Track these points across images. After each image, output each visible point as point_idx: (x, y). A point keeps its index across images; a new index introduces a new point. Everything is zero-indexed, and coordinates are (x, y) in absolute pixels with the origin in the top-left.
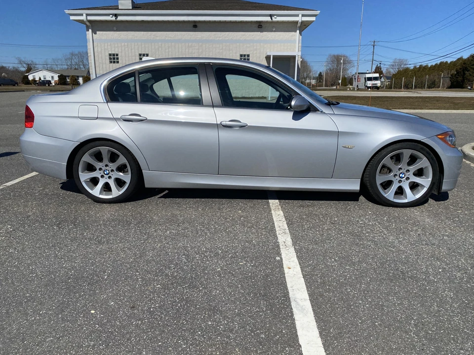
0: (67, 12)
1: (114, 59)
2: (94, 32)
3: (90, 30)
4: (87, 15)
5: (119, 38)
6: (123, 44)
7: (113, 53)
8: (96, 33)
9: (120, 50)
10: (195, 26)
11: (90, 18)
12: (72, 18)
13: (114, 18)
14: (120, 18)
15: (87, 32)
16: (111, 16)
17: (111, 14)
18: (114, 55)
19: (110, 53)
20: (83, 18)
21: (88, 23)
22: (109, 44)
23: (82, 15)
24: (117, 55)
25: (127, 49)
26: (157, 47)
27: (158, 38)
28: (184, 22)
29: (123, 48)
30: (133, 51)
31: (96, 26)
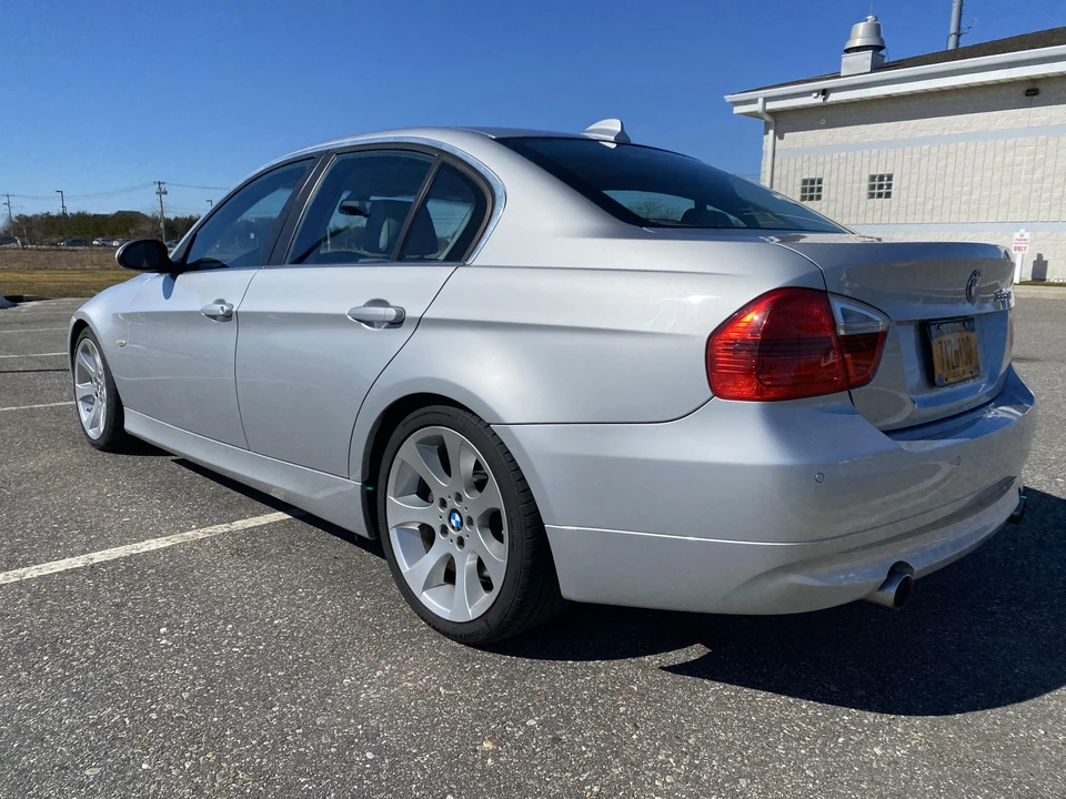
0: (729, 98)
1: (812, 190)
2: (779, 134)
3: (771, 132)
4: (766, 100)
5: (830, 143)
6: (836, 156)
7: (812, 176)
8: (781, 138)
9: (827, 171)
10: (1033, 92)
11: (771, 106)
12: (738, 110)
13: (820, 100)
14: (834, 97)
15: (765, 137)
16: (815, 95)
17: (814, 92)
18: (813, 182)
19: (806, 177)
20: (757, 107)
21: (767, 118)
22: (806, 157)
23: (754, 101)
24: (820, 181)
25: (843, 166)
26: (915, 156)
27: (922, 134)
28: (999, 85)
29: (835, 166)
30: (857, 169)
31: (783, 121)
